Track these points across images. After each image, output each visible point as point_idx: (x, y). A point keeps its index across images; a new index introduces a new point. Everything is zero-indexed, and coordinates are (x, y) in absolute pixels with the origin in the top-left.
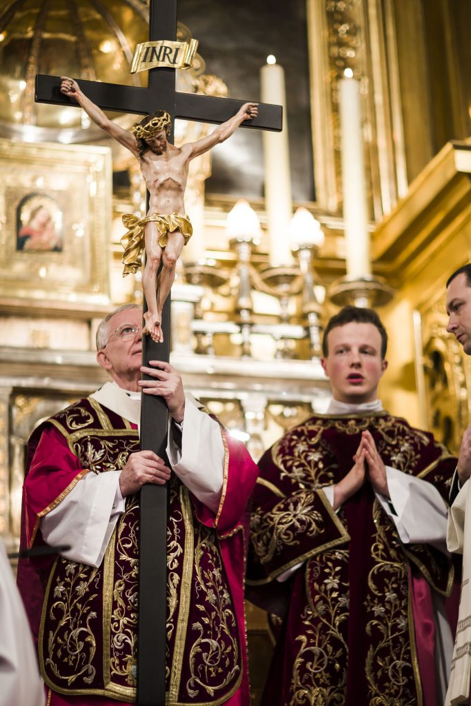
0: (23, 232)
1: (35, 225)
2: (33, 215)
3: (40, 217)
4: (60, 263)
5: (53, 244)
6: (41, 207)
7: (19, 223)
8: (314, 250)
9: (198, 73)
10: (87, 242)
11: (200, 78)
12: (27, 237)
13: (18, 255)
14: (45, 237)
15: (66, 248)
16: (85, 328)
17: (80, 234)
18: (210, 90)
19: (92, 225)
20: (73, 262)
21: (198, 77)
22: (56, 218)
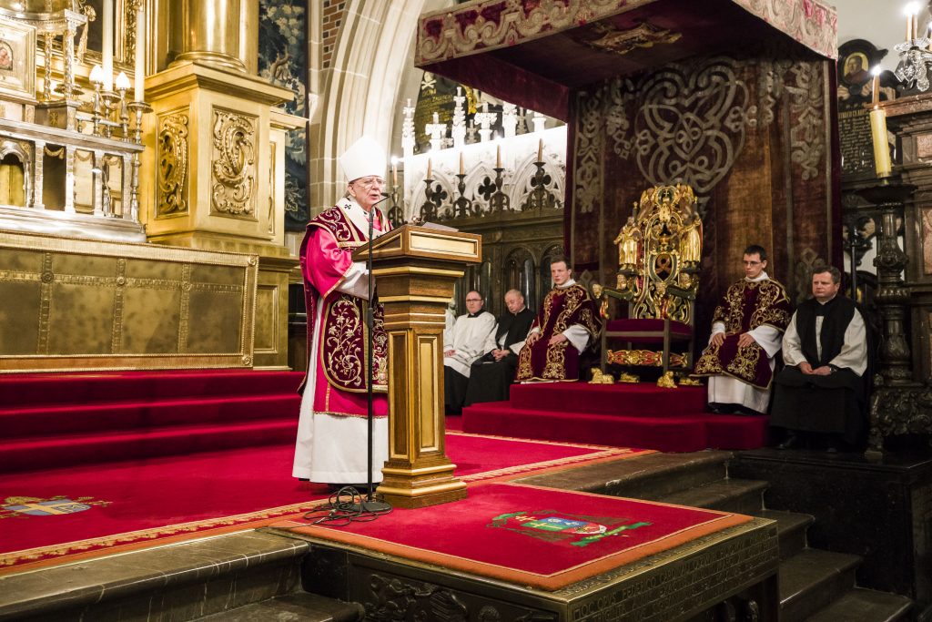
3: (2, 53)
5: (8, 66)
6: (3, 48)
8: (127, 90)
9: (83, 2)
10: (24, 68)
11: (85, 7)
14: (5, 63)
16: (21, 108)
17: (20, 63)
18: (89, 13)
19: (26, 60)
20: (16, 77)
21: (84, 5)
22: (10, 54)
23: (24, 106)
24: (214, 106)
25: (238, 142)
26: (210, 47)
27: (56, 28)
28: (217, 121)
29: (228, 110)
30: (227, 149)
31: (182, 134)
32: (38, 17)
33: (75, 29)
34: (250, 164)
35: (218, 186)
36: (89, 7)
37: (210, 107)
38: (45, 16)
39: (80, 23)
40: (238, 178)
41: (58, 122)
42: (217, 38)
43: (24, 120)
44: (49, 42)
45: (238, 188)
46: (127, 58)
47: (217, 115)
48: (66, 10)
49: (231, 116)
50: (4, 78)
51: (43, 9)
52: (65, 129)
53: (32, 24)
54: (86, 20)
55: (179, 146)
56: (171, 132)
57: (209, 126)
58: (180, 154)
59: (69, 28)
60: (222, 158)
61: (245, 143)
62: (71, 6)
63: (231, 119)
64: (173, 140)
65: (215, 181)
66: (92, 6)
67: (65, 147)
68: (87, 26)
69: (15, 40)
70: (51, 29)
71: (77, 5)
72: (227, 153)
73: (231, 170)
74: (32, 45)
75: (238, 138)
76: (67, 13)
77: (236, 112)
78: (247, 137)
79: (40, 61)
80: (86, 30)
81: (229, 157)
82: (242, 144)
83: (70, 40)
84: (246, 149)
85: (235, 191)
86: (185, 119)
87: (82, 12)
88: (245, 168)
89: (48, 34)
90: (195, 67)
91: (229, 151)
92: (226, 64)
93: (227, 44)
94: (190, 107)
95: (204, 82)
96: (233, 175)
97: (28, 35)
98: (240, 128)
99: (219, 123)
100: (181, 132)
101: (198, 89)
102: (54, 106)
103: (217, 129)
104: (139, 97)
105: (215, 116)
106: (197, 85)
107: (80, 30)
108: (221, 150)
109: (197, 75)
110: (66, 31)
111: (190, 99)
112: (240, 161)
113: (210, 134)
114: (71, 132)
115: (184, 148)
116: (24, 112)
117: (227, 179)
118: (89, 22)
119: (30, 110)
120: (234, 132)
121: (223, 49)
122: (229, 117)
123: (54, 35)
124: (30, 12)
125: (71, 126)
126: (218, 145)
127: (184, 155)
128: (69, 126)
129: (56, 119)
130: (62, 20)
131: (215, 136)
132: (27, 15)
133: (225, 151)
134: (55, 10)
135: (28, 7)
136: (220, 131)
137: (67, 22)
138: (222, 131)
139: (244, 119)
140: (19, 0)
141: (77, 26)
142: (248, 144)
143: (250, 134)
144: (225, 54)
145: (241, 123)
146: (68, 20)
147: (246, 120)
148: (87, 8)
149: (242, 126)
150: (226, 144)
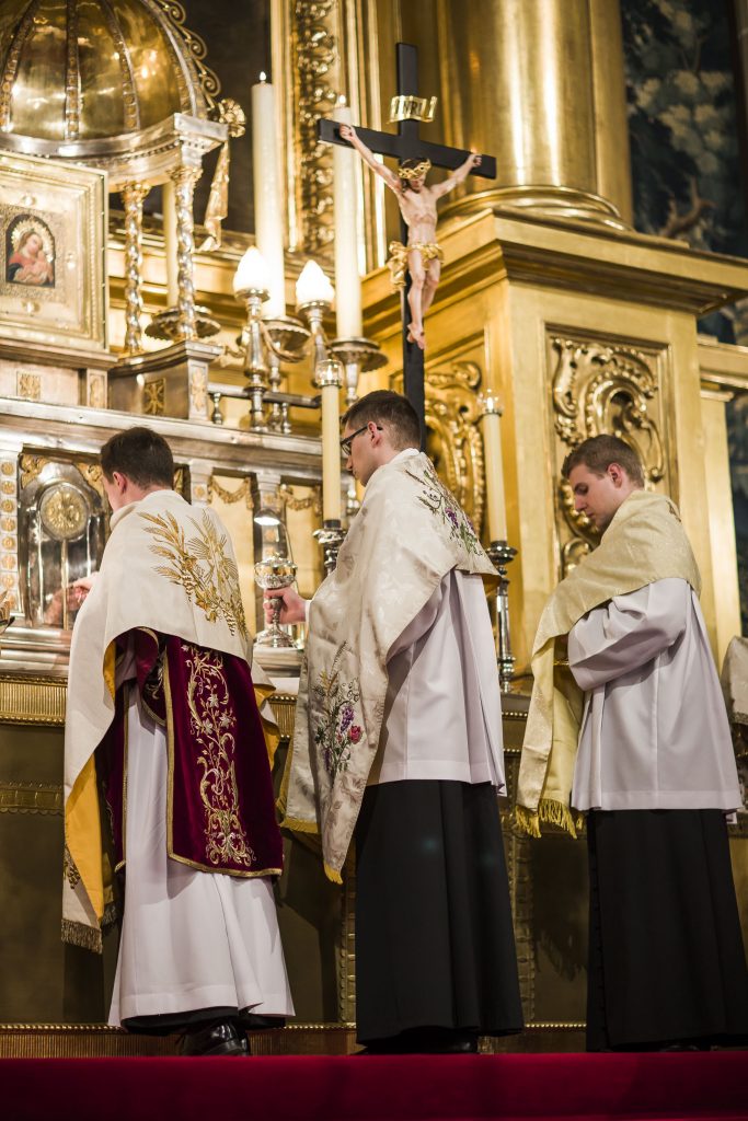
0: (13, 260)
1: (25, 252)
2: (24, 241)
3: (31, 244)
5: (44, 276)
6: (32, 232)
7: (9, 248)
9: (216, 94)
10: (80, 275)
11: (221, 102)
12: (18, 266)
13: (8, 286)
14: (36, 269)
16: (75, 378)
17: (71, 266)
18: (229, 117)
19: (86, 257)
20: (64, 302)
21: (217, 100)
22: (47, 247)
23: (82, 373)
24: (551, 327)
25: (618, 422)
26: (522, 177)
27: (154, 167)
28: (560, 365)
29: (584, 336)
31: (467, 415)
32: (108, 146)
33: (199, 162)
34: (655, 480)
35: (574, 547)
36: (231, 104)
37: (540, 329)
38: (133, 139)
39: (210, 145)
41: (166, 407)
42: (539, 149)
43: (82, 402)
44: (135, 208)
46: (307, 239)
47: (559, 349)
48: (177, 115)
49: (594, 349)
50: (37, 308)
51: (120, 127)
52: (187, 418)
53: (94, 166)
54: (224, 138)
55: (461, 447)
56: (437, 414)
57: (541, 382)
58: (466, 471)
59: (185, 159)
61: (637, 423)
62: (189, 107)
63: (596, 360)
64: (444, 437)
65: (565, 532)
67: (185, 468)
69: (57, 210)
70: (140, 171)
71: (201, 102)
74: (99, 215)
75: (618, 409)
76: (180, 123)
77: (606, 339)
78: (642, 405)
79: (116, 267)
80: (224, 162)
82: (628, 425)
83: (187, 191)
84: (641, 439)
86: (472, 369)
87: (214, 116)
89: (133, 185)
90: (499, 221)
92: (570, 212)
93: (568, 159)
94: (487, 338)
95: (524, 265)
97: (87, 195)
98: (620, 380)
99: (567, 370)
100: (464, 409)
101: (506, 282)
102: (155, 365)
103: (561, 389)
104: (350, 326)
105: (554, 354)
106: (503, 272)
107: (210, 161)
109: (504, 244)
110: (179, 168)
111: (484, 315)
113: (544, 405)
114: (198, 425)
115: (474, 452)
116: (82, 389)
118: (232, 140)
119: (97, 378)
120: (606, 393)
121: (556, 179)
122: (592, 352)
123: (147, 187)
124: (86, 137)
125: (199, 411)
126: (567, 432)
127: (476, 471)
128: (193, 412)
129: (160, 399)
130: (168, 143)
131: (557, 409)
132: (83, 147)
134: (146, 123)
135: (82, 127)
136: (569, 394)
137: (180, 147)
138: (574, 393)
139: (628, 355)
140: (61, 112)
141: (202, 152)
142: (645, 424)
143: (648, 397)
144: (563, 189)
145: (623, 368)
146: (182, 142)
147: (635, 359)
148: (224, 105)
149: (626, 375)
150: (588, 427)
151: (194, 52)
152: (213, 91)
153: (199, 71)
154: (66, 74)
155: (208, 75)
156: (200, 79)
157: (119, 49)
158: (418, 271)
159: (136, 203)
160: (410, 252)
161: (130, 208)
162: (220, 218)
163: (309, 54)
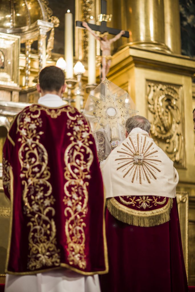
4: (3, 72)
5: (1, 66)
8: (82, 75)
9: (51, 15)
10: (12, 66)
11: (52, 17)
15: (5, 67)
16: (9, 94)
17: (9, 63)
18: (54, 21)
19: (13, 61)
20: (7, 72)
21: (51, 16)
22: (2, 58)
24: (148, 80)
25: (167, 107)
26: (142, 38)
27: (33, 36)
28: (150, 91)
29: (157, 83)
30: (158, 112)
33: (45, 34)
34: (178, 123)
36: (55, 17)
37: (143, 82)
38: (26, 28)
39: (48, 29)
40: (168, 135)
43: (11, 100)
44: (28, 47)
45: (169, 143)
47: (150, 86)
48: (38, 21)
49: (160, 86)
51: (25, 24)
54: (52, 27)
57: (144, 95)
59: (41, 33)
60: (155, 119)
61: (173, 107)
62: (42, 18)
63: (161, 89)
66: (57, 17)
68: (53, 30)
69: (5, 48)
70: (29, 37)
71: (46, 17)
72: (159, 116)
73: (162, 129)
74: (18, 48)
75: (167, 103)
76: (40, 22)
77: (163, 83)
78: (174, 102)
79: (22, 63)
80: (52, 34)
81: (161, 119)
82: (170, 107)
83: (42, 43)
84: (174, 112)
85: (167, 145)
87: (50, 21)
88: (174, 126)
89: (28, 40)
90: (131, 50)
91: (160, 114)
92: (156, 48)
93: (155, 33)
94: (129, 84)
95: (139, 62)
96: (164, 132)
97: (14, 43)
98: (169, 96)
99: (152, 92)
101: (135, 67)
103: (150, 97)
104: (92, 81)
105: (148, 88)
106: (133, 65)
107: (48, 34)
108: (154, 113)
109: (133, 57)
110: (39, 35)
111: (129, 77)
112: (170, 121)
113: (144, 102)
116: (11, 97)
117: (160, 136)
118: (55, 28)
119: (16, 94)
120: (163, 99)
121: (152, 40)
122: (159, 88)
123: (32, 41)
124: (16, 27)
126: (152, 109)
130: (36, 29)
131: (149, 103)
132: (14, 30)
133: (157, 114)
134: (32, 23)
135: (15, 24)
136: (152, 99)
137: (39, 30)
138: (154, 99)
139: (171, 88)
140: (9, 21)
141: (46, 31)
142: (175, 107)
143: (176, 100)
144: (155, 42)
145: (169, 92)
146: (40, 28)
147: (173, 89)
148: (53, 18)
149: (170, 94)
150: (158, 108)
151: (45, 3)
152: (50, 14)
153: (46, 9)
154: (10, 10)
155: (49, 10)
156: (46, 11)
157: (25, 3)
158: (104, 63)
159: (28, 46)
160: (102, 58)
161: (27, 47)
162: (51, 49)
163: (86, 6)
